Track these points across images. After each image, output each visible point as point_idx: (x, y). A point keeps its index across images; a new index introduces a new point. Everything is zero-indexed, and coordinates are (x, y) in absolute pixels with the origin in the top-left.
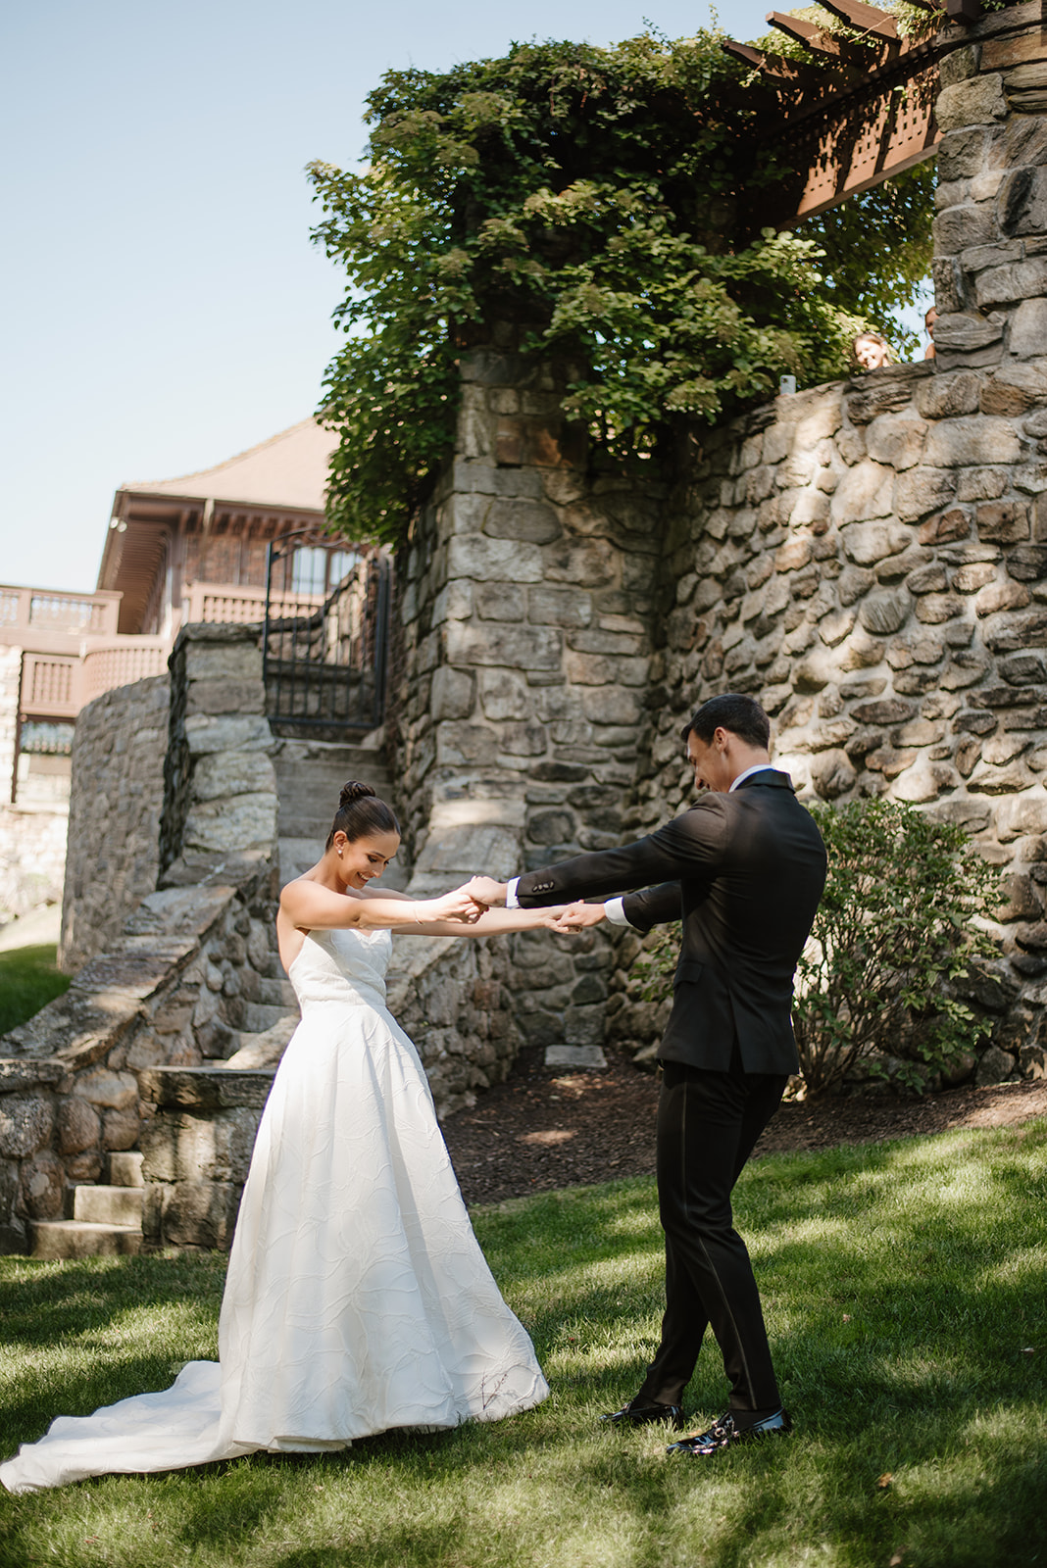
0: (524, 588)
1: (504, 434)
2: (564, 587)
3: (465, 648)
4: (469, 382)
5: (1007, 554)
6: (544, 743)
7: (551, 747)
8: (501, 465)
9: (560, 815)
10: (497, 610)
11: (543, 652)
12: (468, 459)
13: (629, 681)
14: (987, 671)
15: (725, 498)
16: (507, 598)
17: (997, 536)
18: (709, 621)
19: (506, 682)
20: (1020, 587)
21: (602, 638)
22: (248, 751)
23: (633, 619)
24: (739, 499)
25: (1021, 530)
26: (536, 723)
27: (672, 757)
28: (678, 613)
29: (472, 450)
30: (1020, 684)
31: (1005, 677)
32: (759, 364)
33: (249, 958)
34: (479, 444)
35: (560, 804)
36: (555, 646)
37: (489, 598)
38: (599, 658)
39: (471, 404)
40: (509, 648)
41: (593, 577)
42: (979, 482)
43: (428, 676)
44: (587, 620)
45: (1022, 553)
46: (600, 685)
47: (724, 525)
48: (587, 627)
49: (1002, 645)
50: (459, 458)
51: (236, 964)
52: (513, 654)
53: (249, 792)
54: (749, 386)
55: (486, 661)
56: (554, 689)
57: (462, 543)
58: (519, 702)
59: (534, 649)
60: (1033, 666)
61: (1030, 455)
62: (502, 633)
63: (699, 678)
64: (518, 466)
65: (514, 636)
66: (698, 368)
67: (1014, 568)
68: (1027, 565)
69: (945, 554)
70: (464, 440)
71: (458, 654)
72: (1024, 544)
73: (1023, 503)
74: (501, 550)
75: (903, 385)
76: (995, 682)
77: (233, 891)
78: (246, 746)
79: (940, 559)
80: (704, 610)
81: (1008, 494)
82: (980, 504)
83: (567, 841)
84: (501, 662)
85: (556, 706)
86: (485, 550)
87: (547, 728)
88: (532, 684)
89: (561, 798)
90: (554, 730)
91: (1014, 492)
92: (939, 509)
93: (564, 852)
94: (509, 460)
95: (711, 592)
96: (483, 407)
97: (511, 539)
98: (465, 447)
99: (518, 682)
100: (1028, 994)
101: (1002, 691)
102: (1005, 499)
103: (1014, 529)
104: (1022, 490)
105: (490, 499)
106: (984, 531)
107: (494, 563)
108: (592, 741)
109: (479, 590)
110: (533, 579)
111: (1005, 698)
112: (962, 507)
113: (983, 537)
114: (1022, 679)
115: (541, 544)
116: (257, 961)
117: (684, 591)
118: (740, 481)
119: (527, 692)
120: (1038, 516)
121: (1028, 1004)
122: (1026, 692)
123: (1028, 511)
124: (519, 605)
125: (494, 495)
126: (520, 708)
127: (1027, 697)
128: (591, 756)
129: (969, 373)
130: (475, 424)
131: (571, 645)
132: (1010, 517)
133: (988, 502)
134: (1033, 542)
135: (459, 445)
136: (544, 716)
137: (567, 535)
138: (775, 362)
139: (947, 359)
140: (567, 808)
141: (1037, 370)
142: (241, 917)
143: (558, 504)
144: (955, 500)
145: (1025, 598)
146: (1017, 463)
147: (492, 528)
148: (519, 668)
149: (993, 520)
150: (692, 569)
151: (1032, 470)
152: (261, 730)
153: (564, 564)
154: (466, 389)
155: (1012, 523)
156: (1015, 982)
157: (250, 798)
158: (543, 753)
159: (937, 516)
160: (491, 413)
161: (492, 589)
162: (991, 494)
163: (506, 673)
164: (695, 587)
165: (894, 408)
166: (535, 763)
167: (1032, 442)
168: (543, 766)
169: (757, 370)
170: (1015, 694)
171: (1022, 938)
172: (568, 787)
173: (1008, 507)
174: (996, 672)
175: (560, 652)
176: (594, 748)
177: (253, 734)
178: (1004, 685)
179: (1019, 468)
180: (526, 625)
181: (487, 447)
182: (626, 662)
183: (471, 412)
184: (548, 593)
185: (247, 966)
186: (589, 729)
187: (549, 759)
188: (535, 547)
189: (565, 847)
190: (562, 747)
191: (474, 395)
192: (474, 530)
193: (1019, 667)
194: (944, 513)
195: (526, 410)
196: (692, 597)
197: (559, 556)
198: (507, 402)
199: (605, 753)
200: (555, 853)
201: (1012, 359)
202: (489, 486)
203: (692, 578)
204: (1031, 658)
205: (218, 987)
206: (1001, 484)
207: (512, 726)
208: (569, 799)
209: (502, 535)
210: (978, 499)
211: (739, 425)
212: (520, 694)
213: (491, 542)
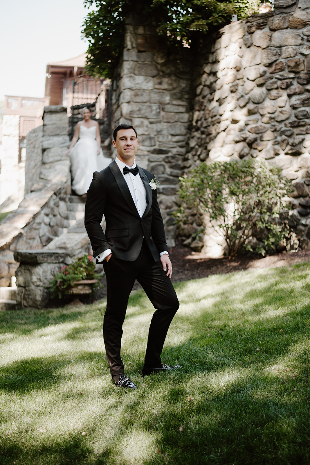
0: (147, 91)
1: (140, 41)
2: (161, 91)
3: (128, 112)
4: (128, 24)
5: (297, 76)
6: (155, 142)
7: (157, 143)
8: (139, 51)
9: (160, 165)
10: (138, 99)
11: (154, 112)
12: (128, 50)
13: (183, 121)
14: (291, 115)
15: (210, 60)
16: (142, 95)
17: (294, 70)
18: (205, 101)
19: (142, 122)
20: (301, 87)
21: (174, 107)
22: (62, 147)
23: (183, 101)
24: (214, 60)
25: (302, 67)
26: (152, 135)
27: (195, 146)
28: (197, 99)
29: (129, 47)
30: (301, 119)
31: (296, 117)
32: (220, 14)
33: (60, 214)
34: (132, 45)
35: (160, 162)
36: (158, 110)
37: (136, 95)
38: (173, 114)
39: (129, 31)
40: (143, 111)
41: (170, 87)
42: (288, 52)
43: (118, 122)
44: (168, 101)
45: (302, 75)
46: (173, 123)
47: (210, 69)
48: (168, 104)
49: (295, 106)
50: (125, 49)
51: (55, 216)
52: (144, 113)
53: (60, 160)
54: (217, 22)
55: (136, 116)
56: (158, 124)
57: (127, 77)
58: (146, 129)
59: (152, 111)
60: (305, 113)
61: (305, 42)
62: (141, 106)
63: (203, 120)
64: (144, 52)
65: (144, 107)
66: (200, 16)
67: (299, 80)
68: (304, 79)
69: (277, 76)
70: (127, 43)
71: (127, 114)
72: (302, 72)
73: (302, 58)
74: (140, 79)
75: (264, 20)
76: (293, 119)
77: (52, 193)
78: (61, 146)
79: (276, 78)
80: (204, 97)
81: (297, 55)
82: (288, 59)
83: (163, 173)
84: (140, 116)
85: (159, 130)
86: (134, 80)
87: (156, 137)
88: (151, 123)
89: (161, 160)
90: (158, 138)
91: (299, 55)
92: (275, 61)
93: (162, 177)
94: (142, 49)
95: (206, 91)
96: (133, 32)
97: (143, 75)
98: (127, 46)
99: (146, 122)
100: (303, 221)
101: (295, 121)
102: (297, 57)
103: (299, 67)
104: (302, 54)
105: (136, 63)
106: (290, 68)
107: (137, 84)
108: (171, 141)
109: (133, 92)
110: (150, 88)
111: (296, 124)
112: (283, 60)
113: (289, 70)
114: (302, 117)
115: (153, 77)
116: (62, 215)
117: (198, 91)
118: (215, 54)
119: (150, 126)
120: (307, 63)
121: (303, 225)
122: (303, 122)
123: (304, 61)
124: (145, 98)
125: (136, 61)
126: (147, 131)
127: (303, 123)
128: (170, 146)
129: (285, 15)
130: (130, 38)
131: (163, 110)
132: (298, 63)
133: (291, 58)
134: (305, 71)
135: (125, 45)
136: (155, 133)
137: (161, 74)
138: (226, 13)
139: (278, 11)
140: (163, 163)
141: (307, 13)
142: (56, 201)
143: (158, 63)
144: (280, 58)
145: (303, 90)
146: (300, 45)
147: (136, 72)
148: (146, 118)
149: (292, 64)
150: (200, 84)
151: (305, 47)
152: (66, 140)
153: (160, 83)
154: (127, 27)
155: (299, 65)
156: (299, 217)
157: (61, 162)
158: (155, 145)
159: (275, 63)
160: (136, 35)
161: (137, 92)
162: (292, 56)
163: (142, 120)
164: (202, 89)
165: (261, 28)
166: (152, 148)
167: (305, 38)
168: (155, 150)
169: (219, 16)
170: (299, 122)
171: (301, 203)
172: (163, 156)
173: (297, 60)
174: (293, 115)
175: (159, 112)
176: (171, 143)
177: (63, 142)
178: (296, 119)
179: (301, 46)
180: (148, 104)
181: (134, 45)
182: (181, 115)
183: (129, 34)
184: (156, 93)
185: (58, 216)
186: (170, 137)
187: (157, 147)
188: (151, 78)
189: (163, 175)
190: (161, 143)
191: (130, 28)
192: (131, 73)
193: (301, 114)
194: (277, 62)
195: (147, 33)
196: (201, 93)
197: (159, 81)
198: (141, 31)
199: (175, 145)
200: (159, 177)
201: (299, 9)
202: (135, 59)
203: (201, 87)
204: (305, 111)
205: (48, 223)
206: (295, 52)
207: (144, 136)
208: (164, 160)
209: (140, 74)
210: (288, 58)
211: (214, 35)
212: (147, 126)
213: (136, 77)
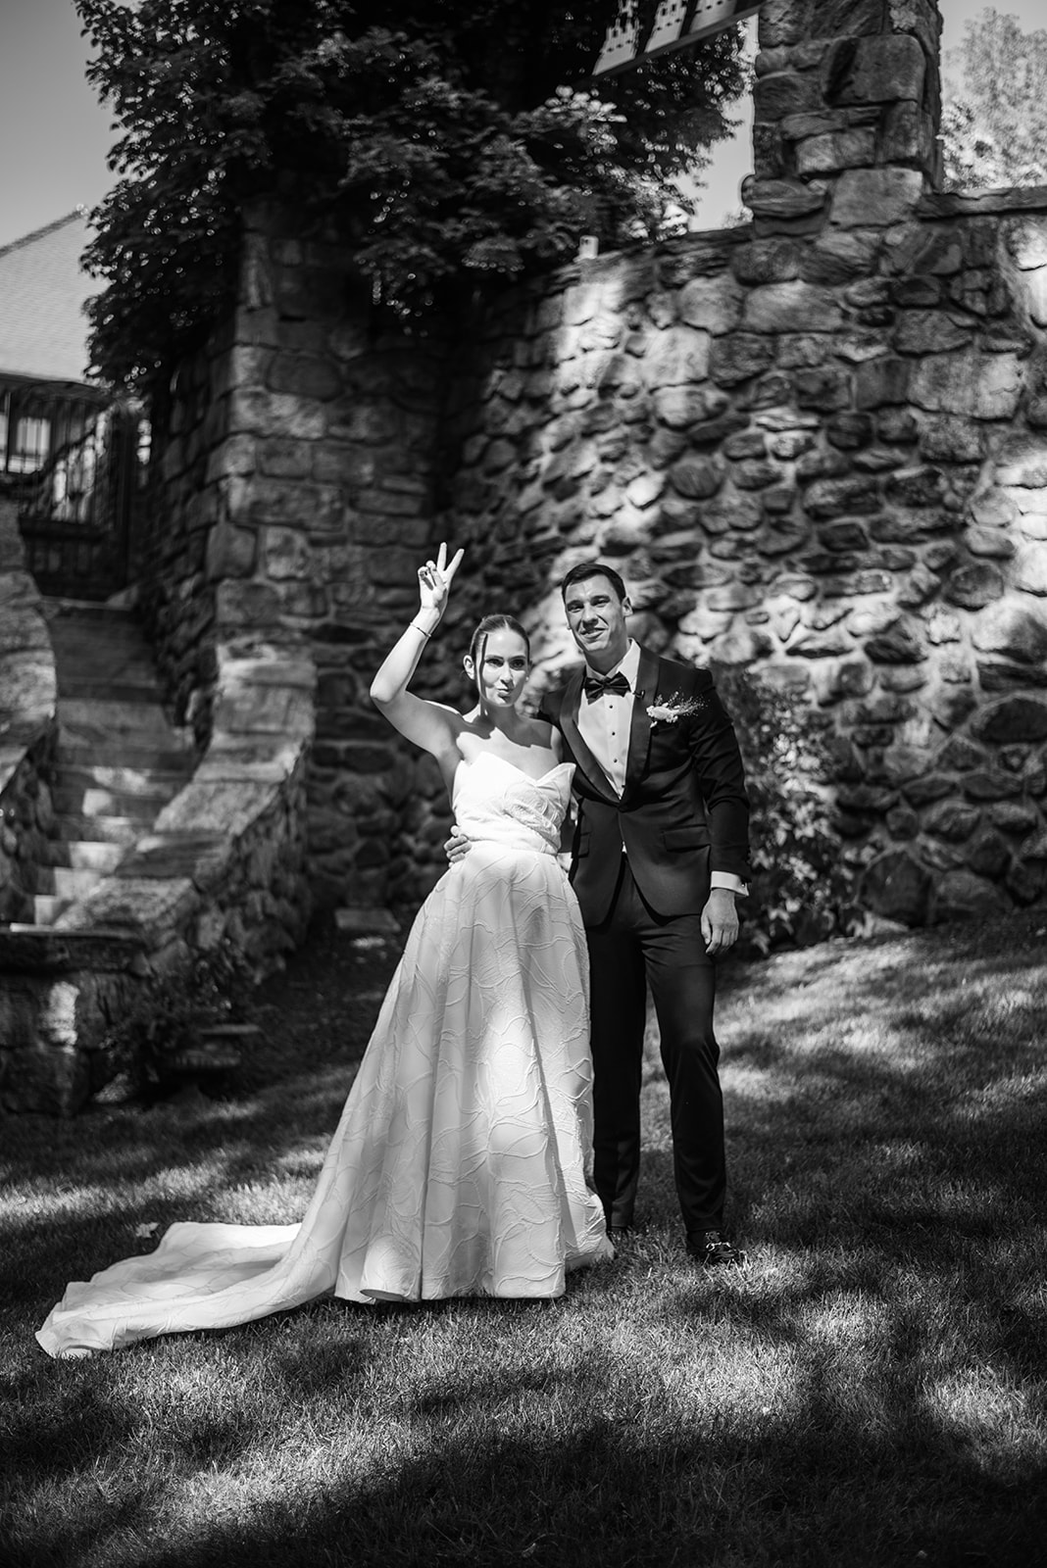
0: (306, 445)
1: (287, 285)
2: (346, 444)
3: (247, 503)
4: (253, 231)
5: (827, 421)
6: (326, 604)
7: (333, 608)
8: (285, 318)
9: (343, 677)
10: (281, 466)
11: (325, 511)
12: (251, 310)
13: (411, 541)
14: (807, 538)
15: (520, 358)
16: (290, 454)
17: (818, 403)
18: (502, 483)
19: (288, 541)
20: (839, 454)
21: (384, 498)
22: (16, 608)
23: (414, 480)
24: (536, 359)
25: (842, 398)
26: (317, 582)
27: (462, 619)
28: (465, 474)
29: (254, 301)
30: (841, 550)
31: (825, 542)
32: (559, 224)
33: (37, 821)
34: (262, 295)
35: (342, 666)
36: (337, 505)
37: (271, 454)
38: (381, 519)
39: (253, 253)
40: (292, 506)
41: (376, 436)
42: (799, 349)
43: (200, 533)
44: (368, 479)
45: (843, 421)
46: (380, 546)
47: (519, 386)
48: (369, 486)
49: (823, 511)
50: (242, 309)
51: (26, 825)
52: (296, 512)
53: (23, 649)
54: (551, 245)
55: (269, 518)
56: (337, 549)
57: (245, 396)
58: (301, 561)
59: (318, 506)
60: (854, 533)
61: (852, 325)
62: (284, 490)
63: (492, 540)
64: (301, 319)
65: (296, 494)
66: (495, 225)
67: (835, 436)
68: (849, 433)
69: (764, 420)
70: (246, 291)
71: (240, 510)
72: (845, 412)
73: (844, 372)
74: (284, 406)
75: (719, 250)
76: (815, 548)
77: (23, 751)
78: (13, 602)
79: (759, 425)
80: (498, 471)
81: (829, 362)
82: (800, 371)
83: (349, 702)
84: (282, 519)
85: (339, 565)
86: (268, 404)
87: (329, 589)
88: (315, 543)
89: (343, 659)
90: (336, 590)
91: (835, 360)
92: (757, 375)
93: (346, 715)
94: (293, 312)
95: (504, 452)
96: (265, 257)
97: (294, 393)
98: (247, 298)
99: (300, 541)
100: (849, 855)
101: (821, 557)
102: (826, 368)
103: (835, 397)
104: (845, 359)
105: (273, 353)
106: (805, 397)
107: (278, 418)
108: (373, 602)
109: (263, 445)
110: (315, 435)
111: (826, 564)
112: (781, 374)
113: (803, 404)
114: (842, 545)
115: (325, 400)
116: (43, 824)
117: (472, 452)
118: (539, 342)
119: (310, 552)
120: (860, 385)
121: (850, 865)
122: (847, 558)
123: (849, 380)
124: (302, 459)
125: (275, 348)
126: (301, 568)
127: (848, 563)
128: (373, 618)
129: (787, 241)
130: (258, 276)
131: (353, 503)
132: (831, 385)
133: (809, 370)
134: (854, 411)
135: (242, 296)
136: (326, 576)
137: (349, 391)
138: (575, 223)
139: (765, 226)
140: (349, 670)
141: (859, 240)
142: (30, 777)
143: (341, 359)
144: (773, 366)
145: (845, 465)
146: (838, 331)
147: (275, 382)
148: (300, 526)
149: (813, 387)
150: (481, 430)
151: (853, 339)
152: (26, 586)
153: (346, 421)
154: (250, 238)
155: (833, 391)
156: (837, 839)
157: (27, 655)
158: (325, 614)
159: (755, 382)
160: (273, 264)
161: (274, 443)
162: (812, 361)
163: (288, 531)
164: (486, 449)
165: (710, 273)
166: (317, 623)
167: (853, 311)
168: (325, 627)
169: (559, 229)
170: (835, 560)
171: (843, 800)
172: (350, 649)
173: (830, 376)
174: (815, 538)
175: (340, 513)
176: (375, 609)
177: (18, 589)
178: (823, 551)
179: (841, 337)
180: (307, 483)
181: (269, 298)
182: (407, 524)
183: (254, 262)
184: (331, 450)
185: (35, 830)
186: (371, 591)
187: (330, 619)
188: (317, 404)
189: (348, 709)
190: (344, 609)
191: (257, 244)
192: (256, 383)
193: (840, 534)
194: (764, 379)
195: (311, 262)
196: (481, 458)
197: (341, 413)
198: (291, 253)
199: (386, 615)
200: (338, 715)
201: (832, 228)
202: (271, 338)
203: (482, 439)
204: (853, 526)
205: (12, 849)
206: (822, 352)
207: (294, 586)
208: (351, 661)
209: (284, 390)
210: (798, 367)
211: (537, 286)
212: (303, 553)
213: (274, 397)
